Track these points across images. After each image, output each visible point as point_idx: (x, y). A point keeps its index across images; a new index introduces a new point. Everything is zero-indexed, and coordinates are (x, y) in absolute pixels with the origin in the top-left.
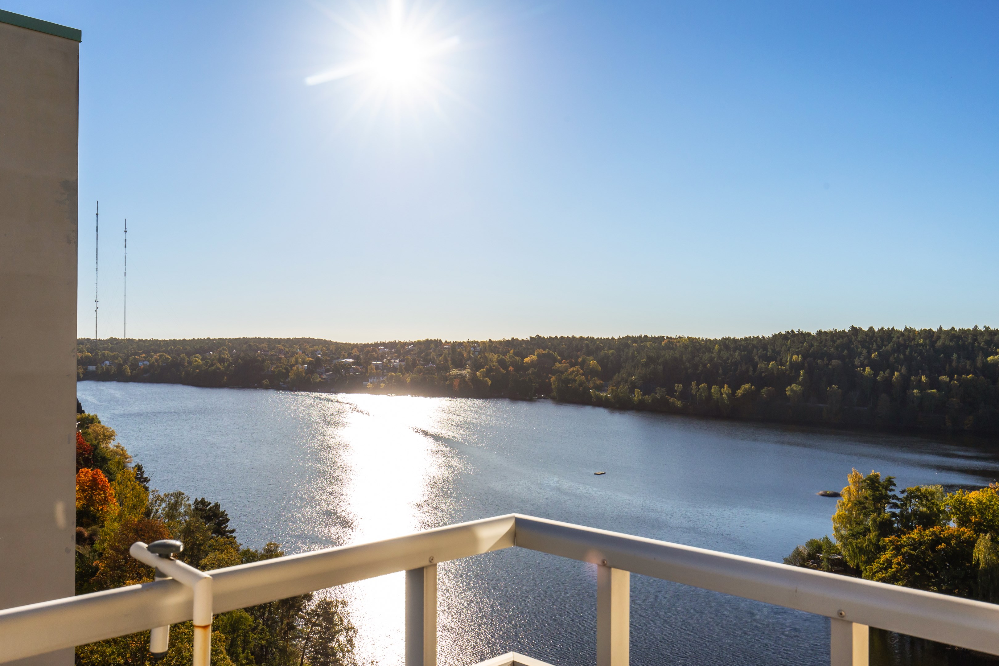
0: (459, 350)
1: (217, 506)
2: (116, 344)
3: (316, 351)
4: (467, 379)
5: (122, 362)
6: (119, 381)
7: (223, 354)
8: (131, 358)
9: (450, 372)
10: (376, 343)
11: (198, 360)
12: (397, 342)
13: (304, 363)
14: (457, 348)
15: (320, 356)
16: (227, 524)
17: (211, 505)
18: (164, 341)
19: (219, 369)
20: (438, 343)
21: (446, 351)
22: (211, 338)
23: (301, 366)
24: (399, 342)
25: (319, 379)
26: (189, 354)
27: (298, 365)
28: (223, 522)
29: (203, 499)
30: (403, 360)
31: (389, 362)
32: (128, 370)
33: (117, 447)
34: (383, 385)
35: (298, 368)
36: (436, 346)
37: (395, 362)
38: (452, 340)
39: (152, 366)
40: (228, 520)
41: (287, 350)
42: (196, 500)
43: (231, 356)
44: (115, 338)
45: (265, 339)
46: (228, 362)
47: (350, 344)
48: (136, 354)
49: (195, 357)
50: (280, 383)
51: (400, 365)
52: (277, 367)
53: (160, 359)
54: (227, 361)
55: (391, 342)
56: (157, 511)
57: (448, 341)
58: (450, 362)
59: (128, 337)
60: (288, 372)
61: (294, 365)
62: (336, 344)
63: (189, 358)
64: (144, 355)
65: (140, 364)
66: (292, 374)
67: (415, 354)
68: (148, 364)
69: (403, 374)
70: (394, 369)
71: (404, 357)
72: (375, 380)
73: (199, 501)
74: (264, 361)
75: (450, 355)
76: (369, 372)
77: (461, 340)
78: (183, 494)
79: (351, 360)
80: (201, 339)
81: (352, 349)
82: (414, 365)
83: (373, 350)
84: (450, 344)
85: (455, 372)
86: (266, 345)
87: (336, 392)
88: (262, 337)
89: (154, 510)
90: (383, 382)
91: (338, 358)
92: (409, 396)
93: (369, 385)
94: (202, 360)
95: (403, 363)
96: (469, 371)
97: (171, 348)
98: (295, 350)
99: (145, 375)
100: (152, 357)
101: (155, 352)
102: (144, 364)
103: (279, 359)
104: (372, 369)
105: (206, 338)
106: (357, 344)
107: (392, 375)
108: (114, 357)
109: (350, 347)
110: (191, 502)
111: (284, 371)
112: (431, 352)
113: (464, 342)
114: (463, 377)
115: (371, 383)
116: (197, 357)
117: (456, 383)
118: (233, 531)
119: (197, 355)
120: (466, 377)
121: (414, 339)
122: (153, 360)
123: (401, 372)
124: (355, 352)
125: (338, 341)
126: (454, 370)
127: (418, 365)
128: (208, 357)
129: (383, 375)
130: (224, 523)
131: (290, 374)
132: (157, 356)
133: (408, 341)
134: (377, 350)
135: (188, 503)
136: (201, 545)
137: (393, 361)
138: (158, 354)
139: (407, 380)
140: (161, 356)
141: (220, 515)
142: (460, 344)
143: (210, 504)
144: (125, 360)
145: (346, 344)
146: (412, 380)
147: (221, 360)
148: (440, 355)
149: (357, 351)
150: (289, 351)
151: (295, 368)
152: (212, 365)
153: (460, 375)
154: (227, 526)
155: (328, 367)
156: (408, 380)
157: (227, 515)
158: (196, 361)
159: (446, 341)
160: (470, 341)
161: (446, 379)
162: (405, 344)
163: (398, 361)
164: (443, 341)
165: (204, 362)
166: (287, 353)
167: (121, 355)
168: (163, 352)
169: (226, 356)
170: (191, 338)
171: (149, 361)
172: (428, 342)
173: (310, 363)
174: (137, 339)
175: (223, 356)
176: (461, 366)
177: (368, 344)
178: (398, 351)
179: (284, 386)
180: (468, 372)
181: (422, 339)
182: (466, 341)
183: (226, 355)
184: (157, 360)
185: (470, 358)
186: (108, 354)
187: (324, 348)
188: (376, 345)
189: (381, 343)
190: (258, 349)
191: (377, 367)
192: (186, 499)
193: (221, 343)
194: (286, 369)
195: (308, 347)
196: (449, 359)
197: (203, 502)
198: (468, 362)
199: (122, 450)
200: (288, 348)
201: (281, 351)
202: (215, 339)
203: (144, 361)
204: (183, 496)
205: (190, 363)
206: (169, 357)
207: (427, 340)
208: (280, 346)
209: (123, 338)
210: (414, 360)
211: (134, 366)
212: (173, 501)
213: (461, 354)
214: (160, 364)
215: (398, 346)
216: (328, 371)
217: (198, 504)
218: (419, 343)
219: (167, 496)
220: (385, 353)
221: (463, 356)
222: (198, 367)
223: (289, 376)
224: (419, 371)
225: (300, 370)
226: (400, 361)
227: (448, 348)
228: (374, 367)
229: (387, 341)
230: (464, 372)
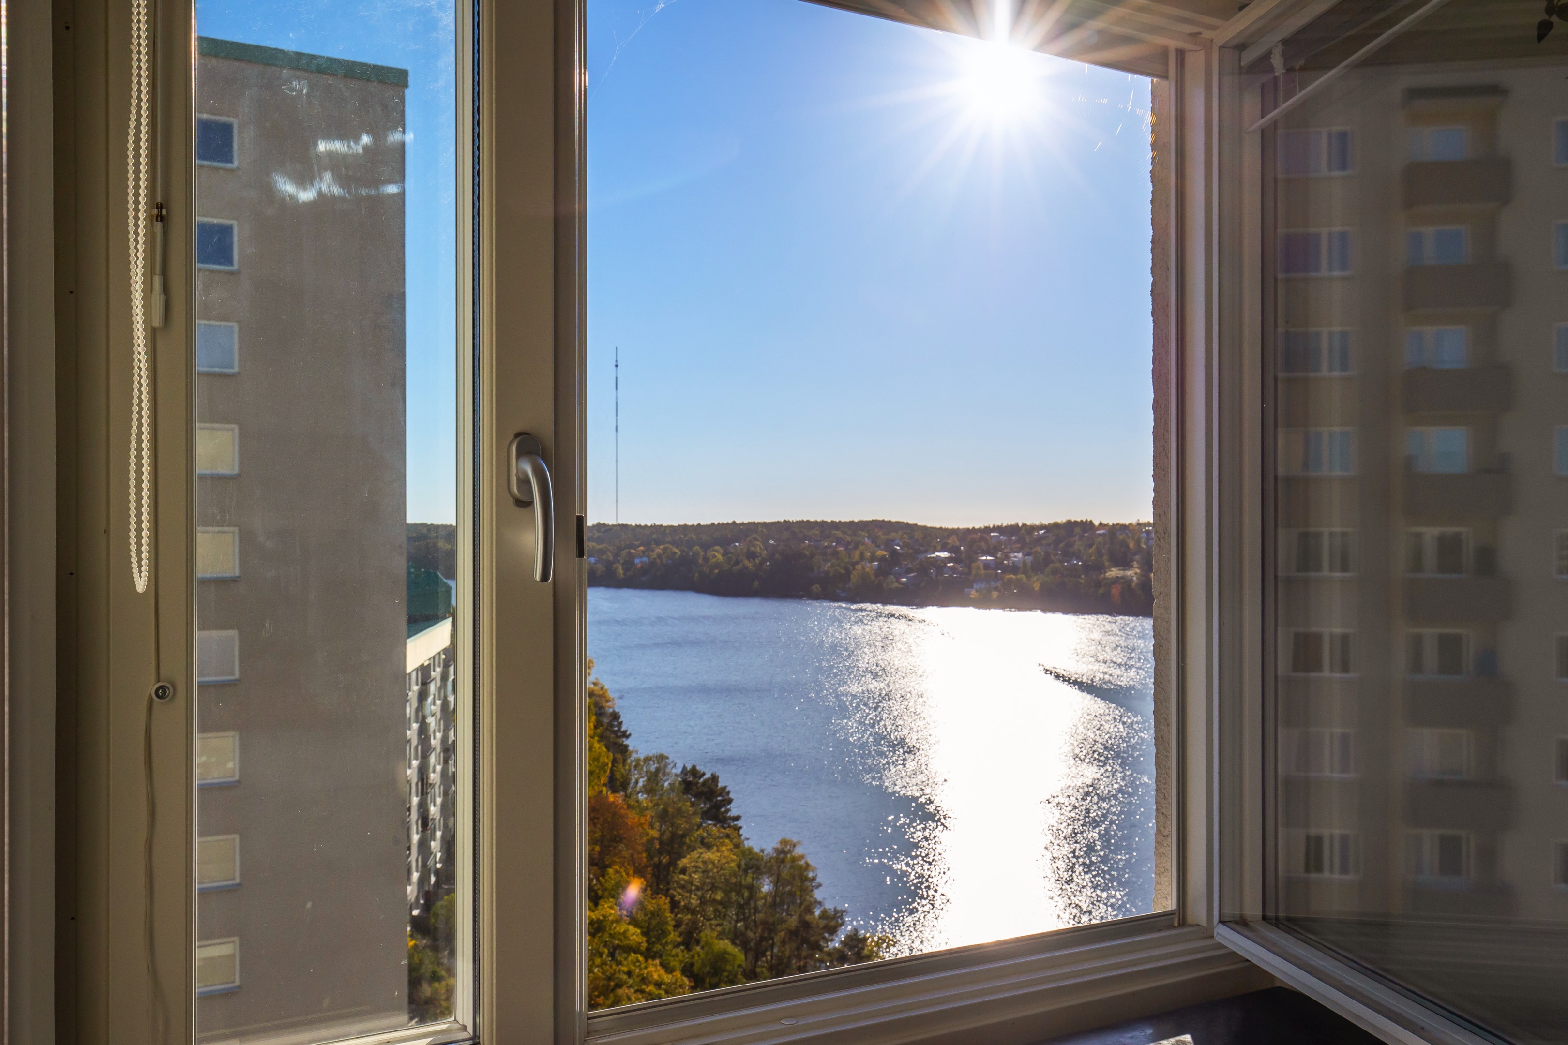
0: (1121, 537)
1: (714, 779)
2: (606, 531)
3: (893, 541)
4: (1134, 585)
5: (611, 558)
6: (608, 586)
7: (754, 546)
8: (624, 553)
9: (1105, 572)
10: (986, 528)
11: (717, 555)
12: (1020, 525)
13: (872, 559)
14: (1118, 533)
15: (898, 548)
16: (729, 807)
17: (706, 776)
18: (672, 527)
19: (746, 568)
20: (1087, 526)
21: (1100, 539)
22: (738, 522)
23: (868, 564)
24: (1024, 525)
25: (897, 585)
26: (706, 547)
27: (863, 563)
28: (722, 803)
29: (694, 767)
30: (1028, 554)
31: (1007, 557)
32: (620, 571)
33: (595, 684)
34: (995, 594)
35: (863, 568)
36: (1085, 531)
37: (1015, 557)
38: (1110, 520)
39: (652, 564)
40: (730, 801)
41: (848, 539)
42: (684, 768)
43: (766, 549)
44: (604, 524)
45: (816, 522)
46: (760, 558)
47: (946, 530)
48: (631, 546)
49: (714, 550)
50: (838, 591)
51: (1024, 563)
52: (832, 566)
53: (664, 553)
54: (758, 557)
55: (1011, 526)
56: (637, 782)
57: (1105, 522)
58: (1105, 558)
59: (621, 522)
60: (848, 573)
61: (857, 563)
62: (925, 528)
63: (705, 551)
64: (642, 548)
65: (637, 561)
66: (854, 576)
67: (1049, 545)
68: (648, 561)
69: (1028, 577)
70: (1014, 569)
71: (1031, 549)
72: (983, 586)
73: (688, 769)
74: (813, 555)
75: (1107, 546)
76: (974, 572)
77: (1127, 522)
78: (667, 758)
79: (944, 555)
80: (723, 524)
81: (949, 536)
82: (1047, 560)
83: (982, 539)
84: (1107, 528)
85: (1114, 572)
86: (817, 532)
87: (921, 604)
88: (812, 519)
89: (633, 780)
90: (996, 589)
91: (926, 552)
92: (1039, 611)
93: (973, 594)
94: (724, 555)
95: (1029, 559)
96: (1138, 571)
97: (680, 538)
98: (860, 538)
99: (644, 578)
100: (653, 551)
101: (658, 543)
102: (642, 562)
103: (836, 554)
104: (978, 568)
105: (730, 522)
106: (958, 529)
107: (1011, 578)
108: (602, 552)
109: (946, 534)
110: (678, 770)
111: (843, 571)
112: (1075, 541)
113: (1130, 524)
114: (1127, 581)
115: (977, 591)
116: (717, 551)
117: (1115, 591)
118: (737, 818)
119: (717, 548)
120: (1132, 580)
121: (1048, 520)
122: (654, 555)
123: (1025, 572)
124: (952, 541)
125: (929, 525)
126: (1112, 569)
127: (1053, 562)
128: (732, 550)
129: (996, 577)
130: (724, 805)
131: (852, 576)
132: (659, 550)
133: (1037, 523)
134: (988, 538)
135: (674, 771)
136: (683, 836)
137: (1012, 555)
138: (661, 547)
139: (1035, 585)
140: (665, 550)
141: (718, 793)
142: (1124, 528)
143: (704, 774)
144: (617, 555)
145: (941, 528)
146: (1042, 586)
147: (751, 556)
148: (1090, 546)
149: (956, 540)
150: (852, 541)
151: (859, 567)
152: (737, 563)
153: (1122, 577)
154: (729, 810)
155: (910, 566)
156: (1037, 586)
157: (729, 793)
158: (715, 556)
159: (1101, 524)
160: (1141, 522)
161: (1098, 584)
162: (1033, 528)
163: (1020, 555)
164: (1096, 523)
165: (725, 558)
166: (849, 543)
167: (610, 548)
168: (669, 543)
169: (758, 550)
170: (709, 522)
171: (648, 557)
172: (1071, 525)
173: (882, 559)
174: (634, 525)
175: (753, 549)
176: (1125, 564)
177: (973, 528)
178: (1021, 540)
179: (842, 595)
180: (1136, 573)
181: (1061, 519)
182: (1134, 522)
183: (758, 547)
184: (659, 556)
185: (1139, 550)
186: (593, 547)
187: (905, 536)
188: (987, 530)
189: (994, 526)
190: (806, 537)
191: (987, 565)
192: (672, 765)
193: (752, 528)
194: (846, 568)
195: (880, 534)
196: (1104, 551)
197: (694, 772)
198: (1137, 557)
199: (602, 688)
200: (850, 535)
201: (839, 541)
202: (743, 524)
203: (641, 557)
204: (667, 761)
205: (706, 559)
206: (677, 551)
207: (1069, 522)
208: (838, 533)
209: (615, 523)
210: (1047, 555)
211: (628, 564)
212: (653, 768)
213: (1124, 544)
214: (665, 562)
215: (1023, 531)
216: (909, 571)
217: (686, 775)
218: (1056, 525)
219: (647, 759)
220: (1000, 543)
221: (1127, 546)
222: (717, 565)
223: (850, 579)
224: (1055, 572)
225: (868, 570)
226: (1024, 556)
227: (1103, 534)
228: (981, 565)
229: (1005, 524)
230: (1129, 573)
